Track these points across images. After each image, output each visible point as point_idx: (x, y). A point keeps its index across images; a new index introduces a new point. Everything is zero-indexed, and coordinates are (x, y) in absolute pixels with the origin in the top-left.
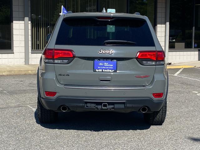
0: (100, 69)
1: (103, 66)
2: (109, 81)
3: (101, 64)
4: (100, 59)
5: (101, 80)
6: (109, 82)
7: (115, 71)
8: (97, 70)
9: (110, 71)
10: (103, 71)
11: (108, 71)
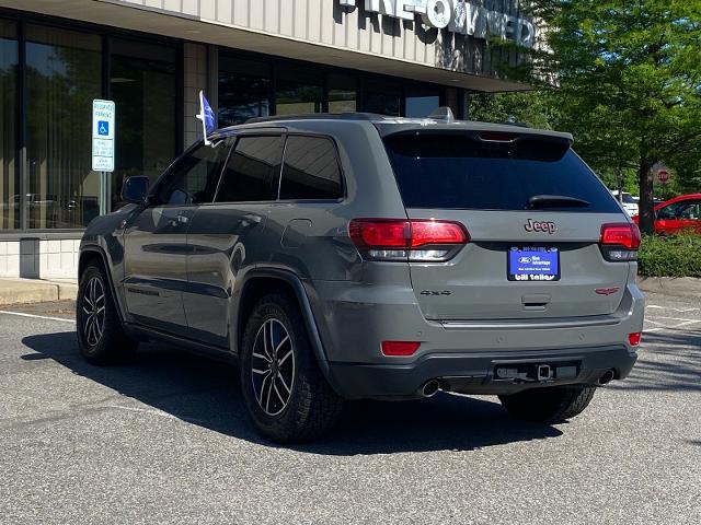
0: (524, 272)
1: (529, 265)
2: (544, 304)
3: (524, 260)
4: (521, 245)
5: (527, 305)
6: (543, 307)
7: (557, 278)
8: (518, 278)
9: (546, 277)
10: (530, 279)
11: (542, 277)
